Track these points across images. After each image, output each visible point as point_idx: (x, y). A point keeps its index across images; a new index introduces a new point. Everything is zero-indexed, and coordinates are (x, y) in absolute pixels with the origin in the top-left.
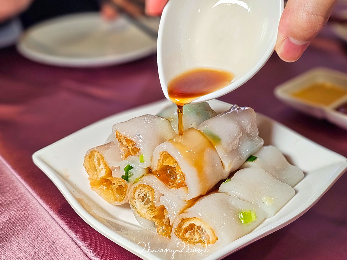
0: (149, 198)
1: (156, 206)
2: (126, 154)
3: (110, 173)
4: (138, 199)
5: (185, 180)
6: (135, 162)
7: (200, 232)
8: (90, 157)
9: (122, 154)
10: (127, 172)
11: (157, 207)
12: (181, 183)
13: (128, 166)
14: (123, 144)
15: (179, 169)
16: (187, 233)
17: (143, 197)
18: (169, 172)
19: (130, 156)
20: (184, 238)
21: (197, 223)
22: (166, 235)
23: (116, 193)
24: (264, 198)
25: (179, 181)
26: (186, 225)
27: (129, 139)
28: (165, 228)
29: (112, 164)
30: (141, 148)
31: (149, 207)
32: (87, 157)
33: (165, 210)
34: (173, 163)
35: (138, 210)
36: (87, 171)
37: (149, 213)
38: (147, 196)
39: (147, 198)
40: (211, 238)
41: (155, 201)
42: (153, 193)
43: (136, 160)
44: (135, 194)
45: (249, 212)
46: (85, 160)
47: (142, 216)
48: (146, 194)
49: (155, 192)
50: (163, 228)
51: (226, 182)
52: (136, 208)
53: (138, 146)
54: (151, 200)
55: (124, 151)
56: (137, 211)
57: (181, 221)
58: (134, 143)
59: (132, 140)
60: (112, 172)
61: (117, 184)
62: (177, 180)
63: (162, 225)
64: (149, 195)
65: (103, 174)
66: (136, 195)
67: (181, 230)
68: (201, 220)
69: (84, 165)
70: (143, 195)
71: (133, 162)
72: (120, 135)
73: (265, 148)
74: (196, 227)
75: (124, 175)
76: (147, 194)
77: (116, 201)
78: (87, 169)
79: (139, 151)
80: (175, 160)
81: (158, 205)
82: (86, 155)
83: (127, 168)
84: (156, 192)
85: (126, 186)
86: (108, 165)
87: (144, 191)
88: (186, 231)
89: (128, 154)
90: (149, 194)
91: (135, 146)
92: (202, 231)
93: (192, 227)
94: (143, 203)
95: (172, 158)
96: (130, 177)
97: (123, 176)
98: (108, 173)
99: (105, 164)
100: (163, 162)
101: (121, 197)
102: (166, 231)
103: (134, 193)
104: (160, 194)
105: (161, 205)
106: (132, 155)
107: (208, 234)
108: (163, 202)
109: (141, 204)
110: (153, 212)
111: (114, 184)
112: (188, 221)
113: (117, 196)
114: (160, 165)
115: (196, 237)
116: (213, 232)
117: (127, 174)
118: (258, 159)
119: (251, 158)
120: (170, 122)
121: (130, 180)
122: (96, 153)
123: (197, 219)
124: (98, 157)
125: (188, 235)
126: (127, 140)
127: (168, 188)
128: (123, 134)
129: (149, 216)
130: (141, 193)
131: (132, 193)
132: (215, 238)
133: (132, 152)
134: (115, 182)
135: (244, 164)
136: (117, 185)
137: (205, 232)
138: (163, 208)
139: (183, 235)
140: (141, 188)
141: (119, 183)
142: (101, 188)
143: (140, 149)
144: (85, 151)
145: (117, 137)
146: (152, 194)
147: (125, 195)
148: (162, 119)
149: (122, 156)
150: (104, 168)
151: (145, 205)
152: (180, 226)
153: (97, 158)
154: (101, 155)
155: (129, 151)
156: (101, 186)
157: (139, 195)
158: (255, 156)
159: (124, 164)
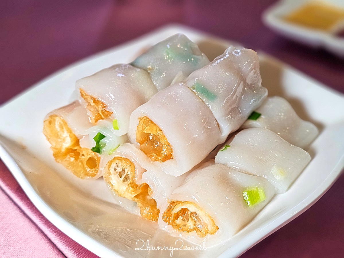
0: (128, 173)
1: (137, 184)
2: (96, 117)
3: (77, 142)
4: (114, 174)
5: (172, 152)
6: (108, 129)
7: (195, 219)
8: (50, 122)
9: (90, 117)
10: (98, 142)
11: (139, 185)
12: (168, 156)
13: (99, 134)
14: (90, 105)
15: (165, 139)
16: (178, 219)
17: (120, 172)
18: (151, 139)
19: (101, 120)
20: (175, 224)
21: (191, 209)
22: (153, 218)
23: (86, 166)
24: (274, 170)
25: (165, 153)
26: (177, 209)
27: (98, 101)
28: (151, 210)
29: (78, 132)
30: (114, 111)
31: (129, 184)
32: (47, 122)
33: (149, 189)
34: (156, 131)
35: (116, 189)
36: (49, 139)
37: (129, 191)
38: (126, 172)
39: (125, 174)
40: (210, 228)
41: (136, 178)
42: (133, 168)
43: (108, 126)
44: (110, 169)
45: (255, 189)
46: (44, 126)
47: (120, 195)
48: (124, 169)
49: (135, 166)
50: (148, 209)
51: (225, 149)
52: (112, 185)
53: (110, 109)
54: (130, 176)
55: (92, 114)
56: (114, 189)
57: (169, 204)
58: (104, 106)
59: (101, 101)
60: (80, 140)
61: (87, 155)
62: (162, 152)
63: (146, 206)
64: (128, 171)
65: (68, 143)
66: (112, 170)
67: (170, 216)
68: (195, 205)
69: (44, 132)
70: (121, 170)
71: (105, 128)
72: (85, 94)
73: (270, 100)
74: (190, 213)
75: (95, 147)
76: (126, 170)
77: (87, 175)
78: (48, 136)
79: (112, 115)
80: (159, 128)
81: (140, 183)
82: (45, 120)
83: (98, 137)
84: (137, 167)
85: (99, 159)
86: (74, 133)
87: (122, 165)
88: (177, 216)
89: (98, 118)
90: (128, 169)
91: (106, 110)
92: (198, 217)
93: (184, 211)
94: (122, 179)
95: (155, 124)
96: (102, 148)
97: (93, 148)
98: (75, 141)
99: (70, 131)
100: (143, 129)
101: (92, 171)
102: (151, 214)
103: (109, 167)
104: (141, 169)
105: (144, 182)
106: (102, 119)
107: (206, 222)
108: (146, 179)
109: (119, 180)
110: (134, 191)
111: (83, 155)
112: (179, 204)
113: (88, 170)
114: (139, 132)
115: (190, 224)
116: (213, 220)
117: (98, 144)
118: (262, 117)
119: (254, 115)
120: (149, 73)
121: (103, 152)
122: (58, 117)
123: (190, 203)
124: (60, 123)
125: (179, 221)
126: (95, 101)
127: (152, 160)
128: (90, 93)
129: (130, 195)
130: (118, 168)
131: (107, 168)
132: (215, 228)
133: (103, 115)
134: (84, 152)
135: (245, 123)
136: (87, 157)
137: (201, 220)
138: (147, 186)
139: (174, 220)
140: (117, 161)
141: (90, 155)
142: (68, 159)
143: (112, 113)
144: (43, 115)
145: (82, 95)
146: (131, 169)
147: (98, 169)
148: (138, 70)
149: (91, 120)
150: (68, 136)
151: (124, 181)
152: (169, 210)
153: (58, 123)
154: (63, 120)
155: (99, 114)
156: (68, 158)
157: (115, 170)
158: (259, 112)
159: (94, 131)
